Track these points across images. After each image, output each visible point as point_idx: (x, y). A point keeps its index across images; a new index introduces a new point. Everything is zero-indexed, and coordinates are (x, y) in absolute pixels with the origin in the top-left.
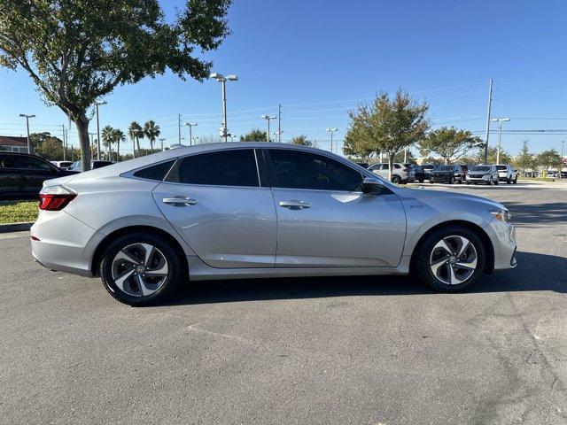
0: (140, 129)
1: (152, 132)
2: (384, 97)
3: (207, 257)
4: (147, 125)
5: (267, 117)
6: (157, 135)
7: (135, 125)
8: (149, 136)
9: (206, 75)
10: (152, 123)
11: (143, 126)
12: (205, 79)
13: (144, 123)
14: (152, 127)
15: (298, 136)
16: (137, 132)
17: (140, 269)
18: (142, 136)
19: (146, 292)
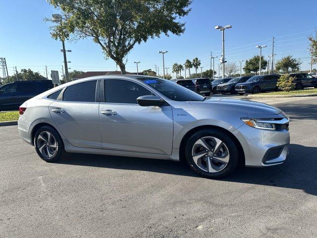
0: (191, 63)
1: (197, 64)
4: (194, 60)
5: (259, 47)
6: (199, 65)
7: (188, 61)
8: (195, 66)
9: (181, 31)
10: (197, 59)
11: (192, 61)
12: (181, 34)
13: (193, 60)
14: (197, 61)
15: (286, 56)
16: (189, 65)
18: (191, 67)
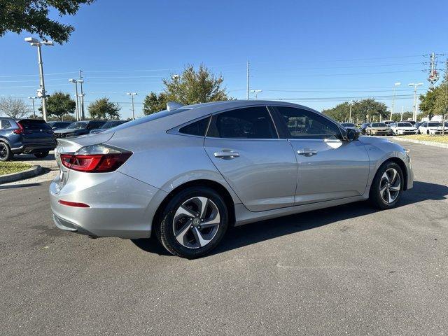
2: (191, 70)
3: (249, 204)
12: (64, 42)
17: (197, 222)
19: (203, 242)
